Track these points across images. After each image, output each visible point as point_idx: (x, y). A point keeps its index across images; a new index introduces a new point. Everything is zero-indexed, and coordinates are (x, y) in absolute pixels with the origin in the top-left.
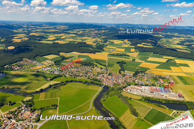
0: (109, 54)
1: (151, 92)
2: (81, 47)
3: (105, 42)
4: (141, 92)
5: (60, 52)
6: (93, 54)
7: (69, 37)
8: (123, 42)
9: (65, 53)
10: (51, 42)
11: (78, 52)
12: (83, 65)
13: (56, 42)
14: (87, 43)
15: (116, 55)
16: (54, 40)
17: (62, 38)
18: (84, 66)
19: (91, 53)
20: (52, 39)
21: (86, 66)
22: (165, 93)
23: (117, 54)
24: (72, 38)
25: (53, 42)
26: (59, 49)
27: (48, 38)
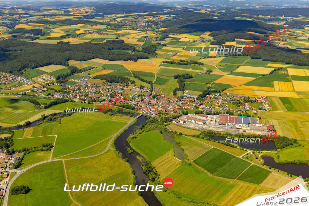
0: (163, 62)
1: (221, 124)
2: (112, 49)
3: (163, 39)
4: (202, 123)
5: (69, 60)
6: (133, 62)
7: (91, 31)
8: (199, 37)
9: (79, 62)
10: (55, 42)
11: (103, 59)
12: (108, 82)
13: (65, 40)
14: (125, 42)
15: (177, 64)
16: (62, 37)
17: (78, 32)
18: (110, 84)
19: (129, 59)
20: (58, 35)
21: (113, 84)
22: (244, 125)
23: (181, 61)
24: (97, 32)
25: (59, 41)
26: (67, 54)
27: (49, 34)
